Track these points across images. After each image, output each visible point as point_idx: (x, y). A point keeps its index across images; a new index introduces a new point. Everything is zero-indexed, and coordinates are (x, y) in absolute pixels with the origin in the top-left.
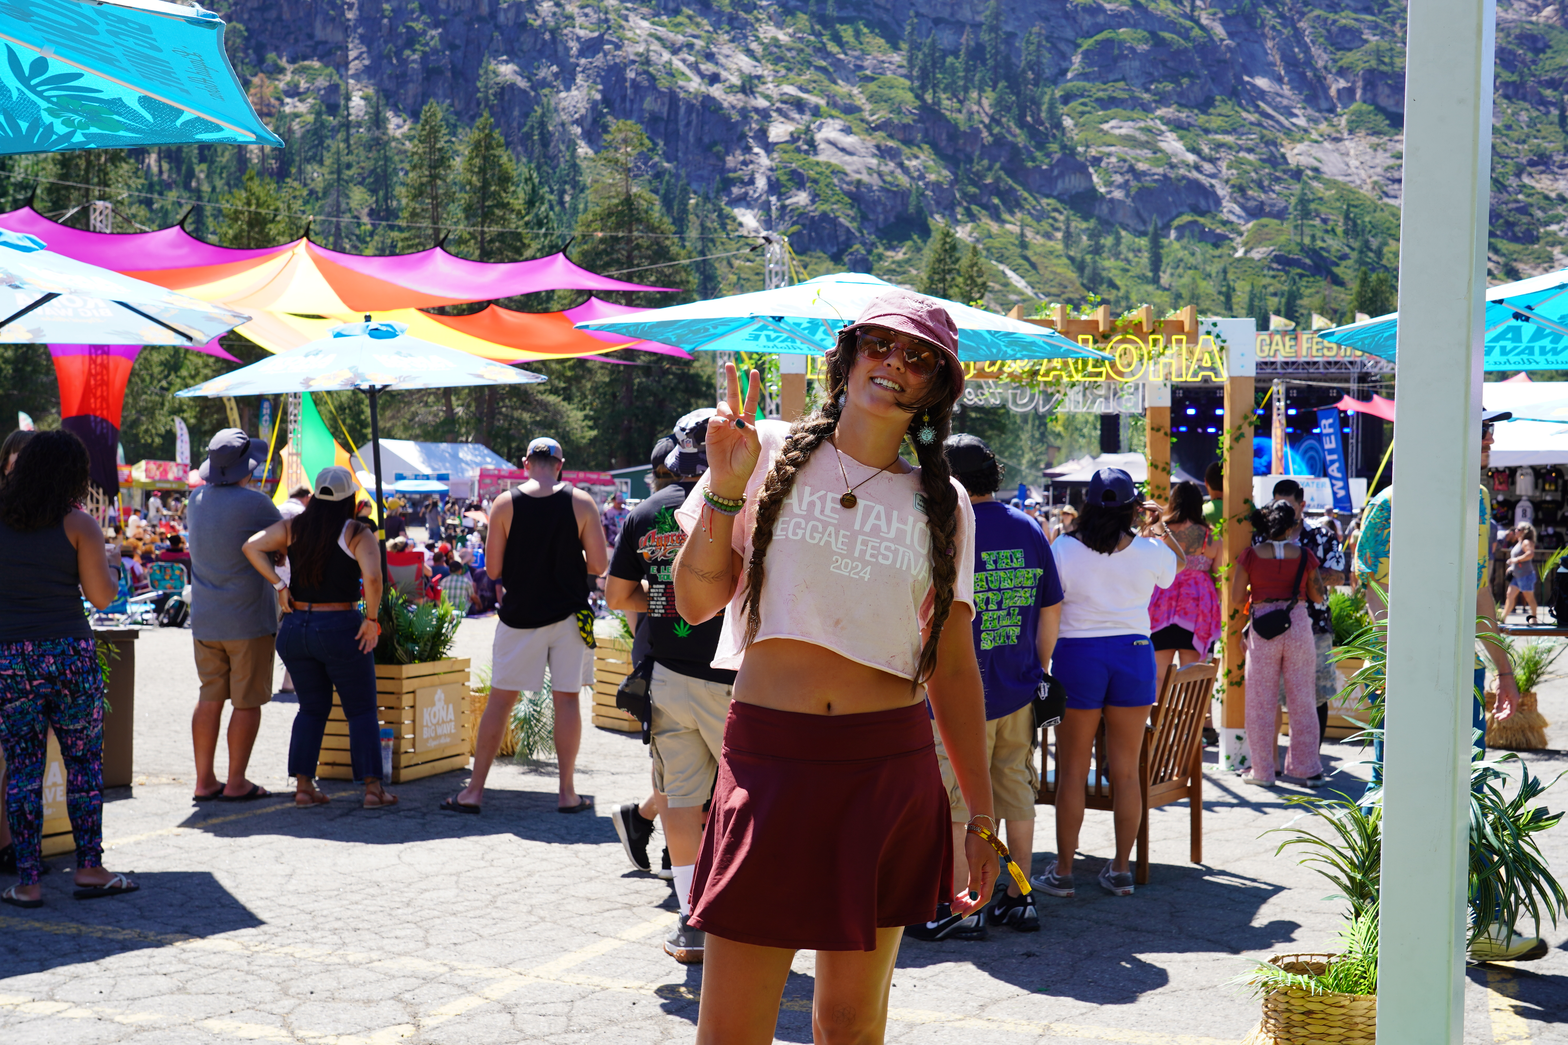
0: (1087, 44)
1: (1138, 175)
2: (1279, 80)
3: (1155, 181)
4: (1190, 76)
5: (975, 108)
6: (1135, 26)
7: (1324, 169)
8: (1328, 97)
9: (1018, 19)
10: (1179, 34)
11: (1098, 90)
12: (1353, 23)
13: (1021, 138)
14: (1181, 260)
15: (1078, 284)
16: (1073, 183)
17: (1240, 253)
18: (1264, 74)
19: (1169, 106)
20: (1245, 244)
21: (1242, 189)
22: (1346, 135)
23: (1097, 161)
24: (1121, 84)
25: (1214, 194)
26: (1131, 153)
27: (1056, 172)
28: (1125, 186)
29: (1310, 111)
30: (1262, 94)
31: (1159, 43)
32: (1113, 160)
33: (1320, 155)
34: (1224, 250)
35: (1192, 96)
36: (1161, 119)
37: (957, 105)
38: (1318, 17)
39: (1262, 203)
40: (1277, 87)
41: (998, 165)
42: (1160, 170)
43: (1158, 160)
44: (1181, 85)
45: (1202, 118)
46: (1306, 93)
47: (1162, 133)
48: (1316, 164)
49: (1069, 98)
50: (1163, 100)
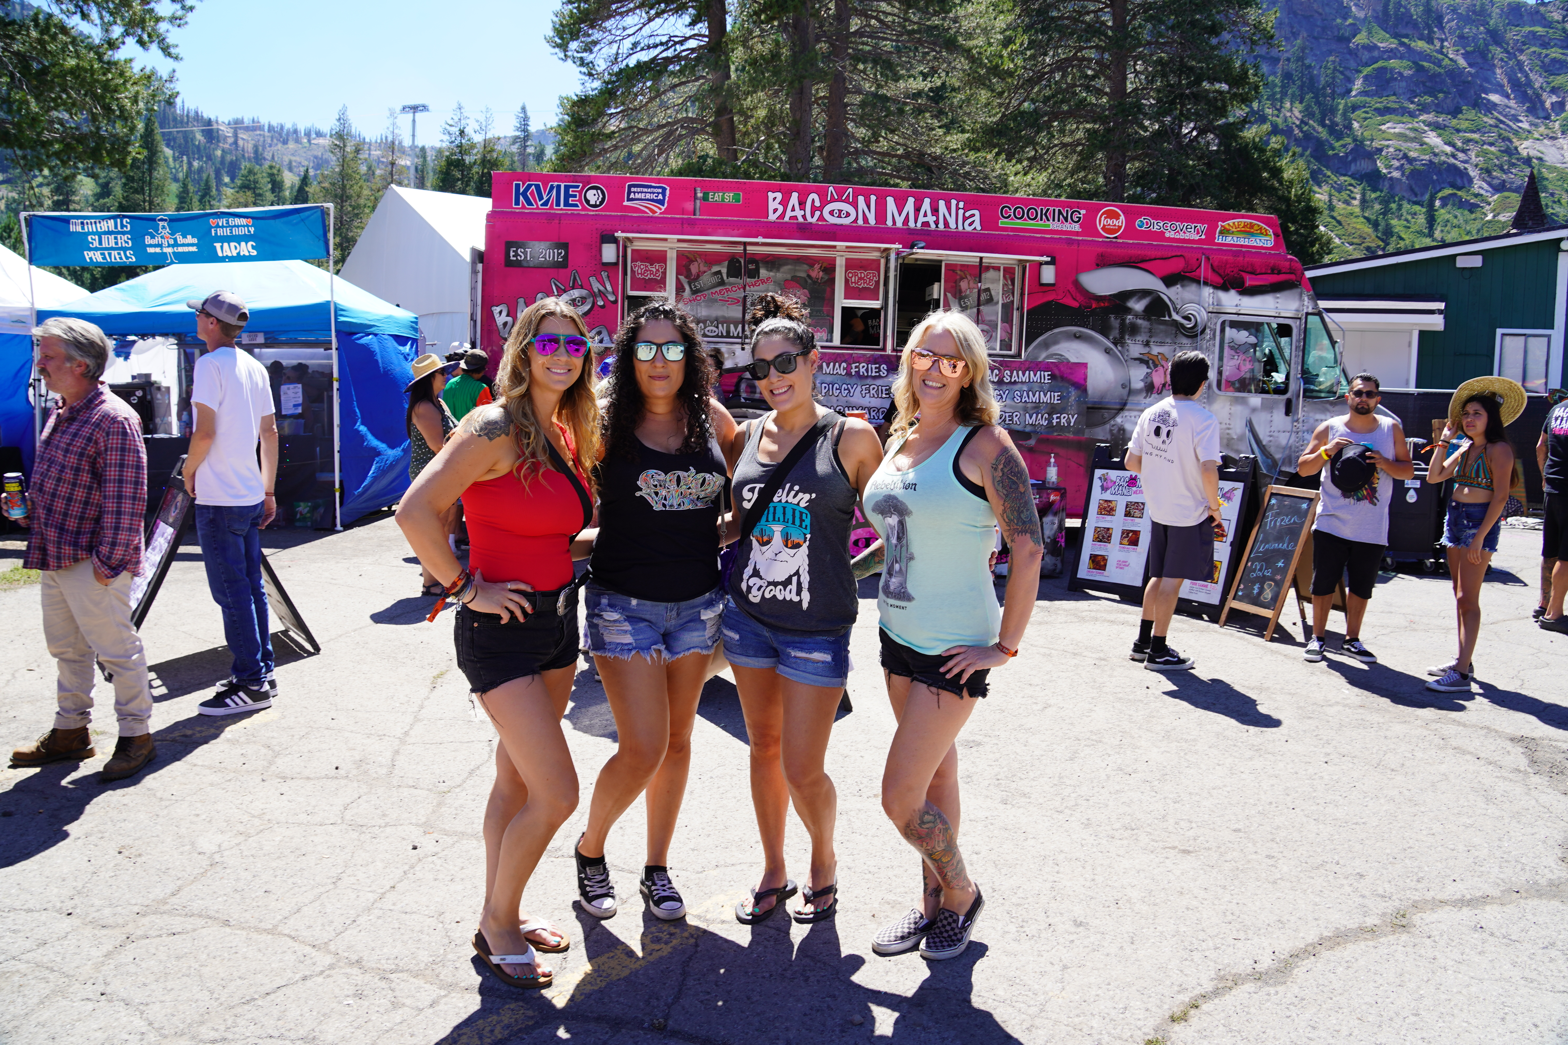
0: (1367, 71)
1: (1410, 161)
2: (1508, 97)
3: (1423, 165)
4: (1444, 92)
5: (1288, 114)
6: (1401, 58)
7: (1545, 158)
8: (1544, 109)
9: (1316, 55)
10: (1434, 63)
11: (1376, 102)
12: (1561, 56)
13: (1323, 133)
14: (1448, 221)
15: (1373, 237)
16: (1363, 166)
17: (1490, 217)
18: (1496, 92)
19: (1429, 113)
20: (1493, 211)
21: (1488, 171)
22: (1559, 135)
23: (1380, 150)
24: (1393, 98)
25: (1468, 174)
26: (1404, 146)
27: (1350, 158)
28: (1401, 168)
29: (1531, 118)
30: (1495, 105)
31: (1420, 69)
32: (1391, 150)
33: (1542, 149)
34: (1478, 215)
35: (1445, 106)
36: (1424, 122)
37: (1276, 112)
38: (1534, 52)
39: (1504, 181)
40: (1506, 101)
41: (1308, 153)
42: (1427, 157)
43: (1425, 150)
44: (1437, 98)
45: (1454, 122)
46: (1527, 105)
47: (1425, 132)
48: (1540, 155)
49: (1355, 108)
50: (1424, 109)
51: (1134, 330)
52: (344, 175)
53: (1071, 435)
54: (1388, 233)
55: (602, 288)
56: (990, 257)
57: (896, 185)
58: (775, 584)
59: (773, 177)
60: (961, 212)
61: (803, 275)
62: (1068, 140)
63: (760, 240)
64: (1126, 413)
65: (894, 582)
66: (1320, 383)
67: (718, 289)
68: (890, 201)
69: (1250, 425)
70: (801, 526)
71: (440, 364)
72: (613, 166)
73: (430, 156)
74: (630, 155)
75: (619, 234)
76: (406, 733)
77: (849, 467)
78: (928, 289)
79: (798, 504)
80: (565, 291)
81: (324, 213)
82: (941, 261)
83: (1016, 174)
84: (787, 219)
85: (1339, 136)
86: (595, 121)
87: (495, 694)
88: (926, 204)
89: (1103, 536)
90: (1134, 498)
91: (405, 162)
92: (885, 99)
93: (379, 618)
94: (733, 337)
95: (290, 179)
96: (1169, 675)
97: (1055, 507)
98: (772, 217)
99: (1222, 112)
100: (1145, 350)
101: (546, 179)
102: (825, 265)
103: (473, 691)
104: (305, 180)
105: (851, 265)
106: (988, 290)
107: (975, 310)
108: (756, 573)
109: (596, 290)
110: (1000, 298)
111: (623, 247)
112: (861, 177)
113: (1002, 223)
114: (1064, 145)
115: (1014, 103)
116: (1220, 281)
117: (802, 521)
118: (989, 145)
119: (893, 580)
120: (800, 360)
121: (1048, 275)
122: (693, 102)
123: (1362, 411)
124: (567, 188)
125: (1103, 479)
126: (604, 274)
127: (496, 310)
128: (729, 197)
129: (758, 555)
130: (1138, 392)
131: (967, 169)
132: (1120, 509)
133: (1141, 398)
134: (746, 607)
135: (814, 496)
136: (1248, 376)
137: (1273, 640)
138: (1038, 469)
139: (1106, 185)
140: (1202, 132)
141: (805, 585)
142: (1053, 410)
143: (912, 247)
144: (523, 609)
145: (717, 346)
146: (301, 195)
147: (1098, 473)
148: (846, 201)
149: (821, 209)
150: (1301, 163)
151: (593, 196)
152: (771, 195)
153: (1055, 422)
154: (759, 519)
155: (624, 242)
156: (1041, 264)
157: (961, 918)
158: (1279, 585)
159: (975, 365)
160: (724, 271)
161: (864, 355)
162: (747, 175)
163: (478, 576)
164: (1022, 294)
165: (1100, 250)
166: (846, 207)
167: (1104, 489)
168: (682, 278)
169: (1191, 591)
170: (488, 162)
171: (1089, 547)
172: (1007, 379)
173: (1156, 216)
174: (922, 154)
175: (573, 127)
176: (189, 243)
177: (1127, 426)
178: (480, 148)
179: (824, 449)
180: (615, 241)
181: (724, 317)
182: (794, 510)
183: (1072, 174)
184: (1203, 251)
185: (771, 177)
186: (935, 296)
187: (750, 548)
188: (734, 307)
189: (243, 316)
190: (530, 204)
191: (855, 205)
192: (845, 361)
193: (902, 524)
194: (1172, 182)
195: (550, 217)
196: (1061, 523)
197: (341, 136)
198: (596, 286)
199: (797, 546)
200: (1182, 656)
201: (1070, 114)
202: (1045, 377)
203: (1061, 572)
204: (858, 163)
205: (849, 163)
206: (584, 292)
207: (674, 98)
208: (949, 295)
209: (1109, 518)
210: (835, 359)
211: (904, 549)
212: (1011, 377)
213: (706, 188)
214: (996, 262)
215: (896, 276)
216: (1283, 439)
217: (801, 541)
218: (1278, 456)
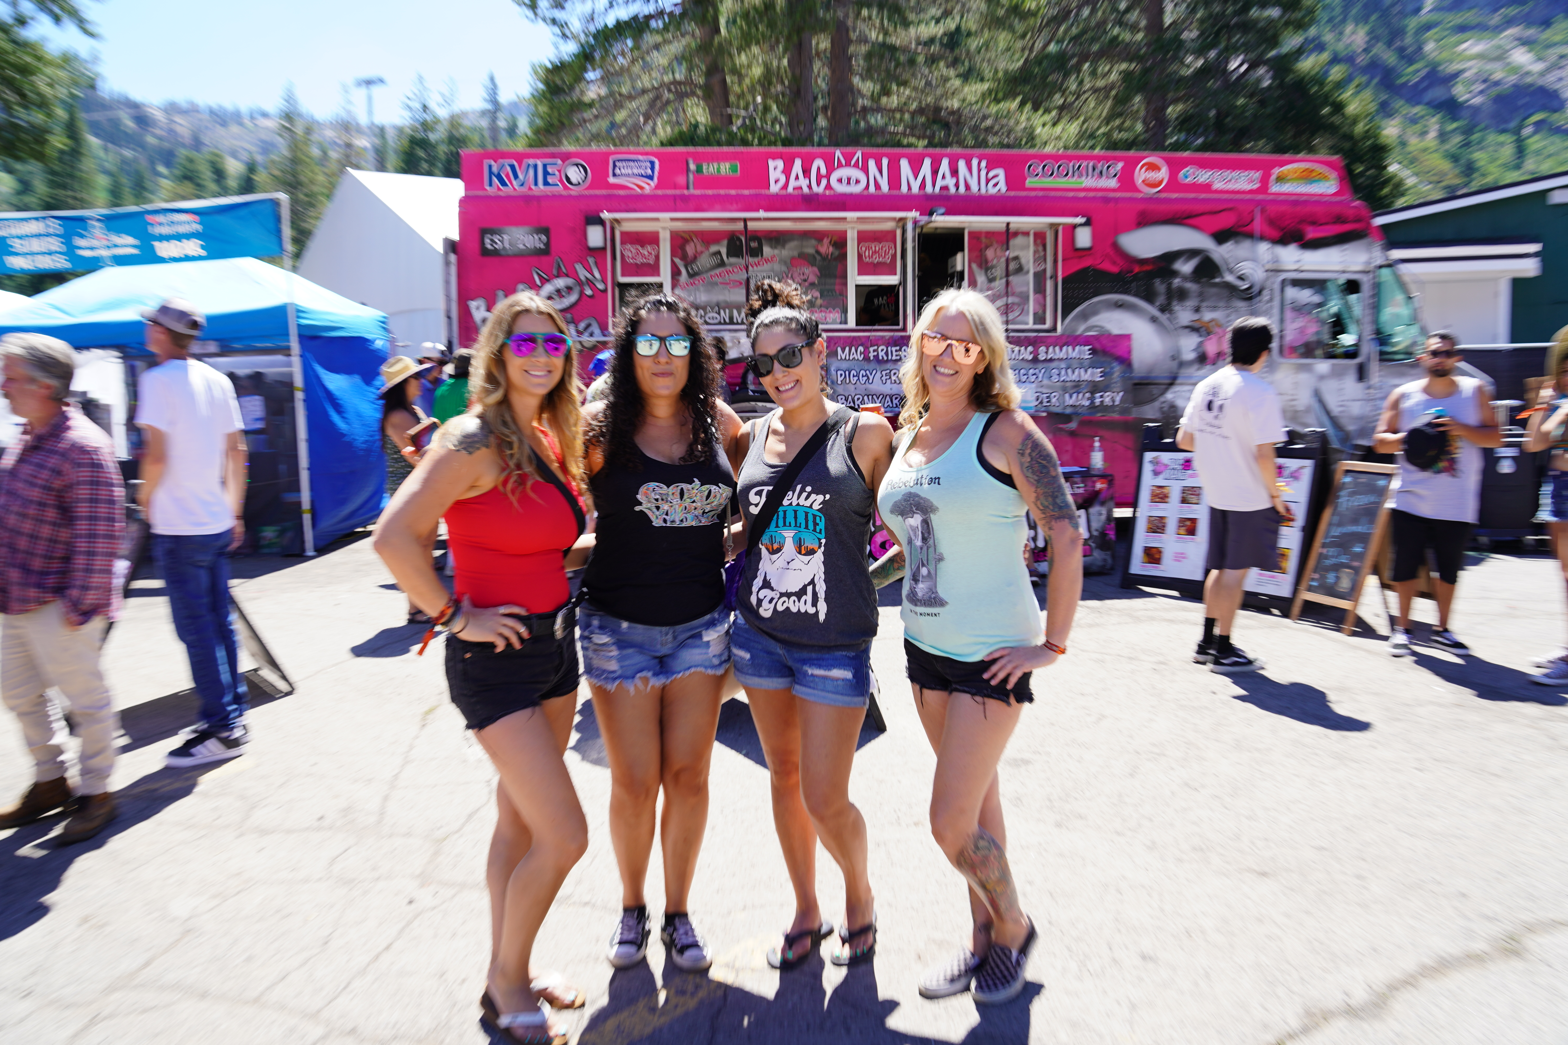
1: (1494, 83)
3: (1510, 87)
5: (1351, 38)
11: (1452, 19)
13: (1391, 58)
14: (1540, 149)
15: (1454, 173)
19: (1516, 26)
23: (1456, 75)
24: (1473, 12)
26: (1486, 67)
27: (1423, 85)
28: (1483, 93)
32: (1471, 73)
35: (1534, 17)
36: (1510, 37)
37: (1336, 38)
41: (1375, 82)
42: (1513, 79)
43: (1510, 70)
44: (1524, 9)
45: (1546, 35)
47: (1511, 49)
49: (1428, 27)
50: (1509, 22)
51: (1182, 295)
52: (295, 161)
53: (1115, 416)
54: (1470, 169)
55: (589, 276)
56: (1018, 222)
57: (909, 145)
58: (788, 595)
59: (774, 144)
60: (983, 173)
61: (811, 251)
62: (1100, 83)
63: (762, 214)
64: (1176, 388)
65: (922, 588)
66: (1397, 344)
67: (718, 271)
68: (904, 164)
69: (1318, 395)
70: (815, 530)
71: (416, 368)
72: (596, 137)
73: (391, 135)
74: (613, 125)
75: (606, 215)
76: (396, 777)
77: (865, 465)
78: (950, 261)
79: (811, 507)
80: (548, 281)
81: (275, 204)
82: (963, 229)
83: (1044, 125)
84: (790, 189)
85: (1411, 61)
86: (571, 88)
87: (493, 729)
88: (945, 164)
89: (1157, 526)
90: (1190, 483)
91: (362, 142)
92: (893, 49)
93: (360, 651)
94: (738, 324)
95: (234, 167)
96: (1237, 679)
97: (1102, 497)
98: (774, 188)
99: (1274, 41)
100: (1196, 317)
101: (520, 157)
102: (835, 238)
103: (469, 727)
104: (252, 168)
105: (864, 237)
106: (1016, 258)
107: (1004, 280)
108: (766, 584)
109: (583, 278)
110: (1031, 268)
111: (610, 229)
112: (870, 137)
113: (1030, 182)
114: (1095, 90)
115: (1039, 45)
116: (1276, 234)
117: (816, 524)
118: (1010, 95)
119: (921, 585)
120: (805, 351)
121: (1084, 238)
122: (680, 64)
123: (1439, 373)
124: (545, 166)
125: (1155, 462)
126: (591, 260)
127: (473, 304)
128: (725, 168)
129: (769, 565)
130: (1190, 363)
131: (989, 122)
132: (1175, 495)
133: (1192, 371)
134: (757, 623)
135: (828, 497)
136: (1313, 338)
137: (1354, 634)
138: (1082, 456)
139: (1146, 131)
140: (1253, 66)
141: (822, 595)
142: (1095, 388)
143: (931, 214)
144: (518, 635)
145: (718, 335)
146: (248, 186)
147: (1149, 456)
148: (856, 165)
149: (828, 176)
150: (1367, 94)
151: (575, 174)
152: (771, 163)
153: (1098, 401)
154: (768, 525)
155: (611, 222)
156: (1074, 227)
157: (1014, 954)
158: (1357, 571)
159: (993, 351)
160: (724, 251)
161: (883, 337)
162: (745, 142)
163: (466, 603)
164: (1055, 261)
165: (1141, 206)
166: (856, 173)
167: (1156, 473)
168: (677, 260)
169: (1259, 584)
170: (455, 140)
171: (1141, 539)
172: (1042, 357)
173: (1204, 165)
174: (937, 109)
175: (548, 95)
176: (126, 244)
177: (1179, 403)
178: (446, 124)
179: (836, 448)
180: (602, 222)
181: (726, 302)
182: (807, 514)
183: (1108, 120)
184: (1259, 202)
185: (770, 144)
186: (959, 268)
187: (759, 557)
188: (737, 290)
189: (195, 325)
190: (504, 184)
191: (865, 170)
192: (862, 345)
193: (926, 523)
194: (1219, 125)
195: (527, 199)
196: (1110, 512)
197: (289, 116)
198: (583, 273)
199: (811, 552)
200: (1251, 655)
201: (1102, 54)
202: (1083, 352)
203: (1112, 568)
204: (867, 122)
205: (857, 123)
206: (569, 281)
207: (659, 59)
208: (974, 266)
209: (1162, 505)
210: (852, 343)
211: (931, 550)
212: (1047, 353)
213: (700, 159)
214: (1025, 228)
215: (914, 248)
216: (1356, 409)
217: (816, 546)
218: (1351, 427)
